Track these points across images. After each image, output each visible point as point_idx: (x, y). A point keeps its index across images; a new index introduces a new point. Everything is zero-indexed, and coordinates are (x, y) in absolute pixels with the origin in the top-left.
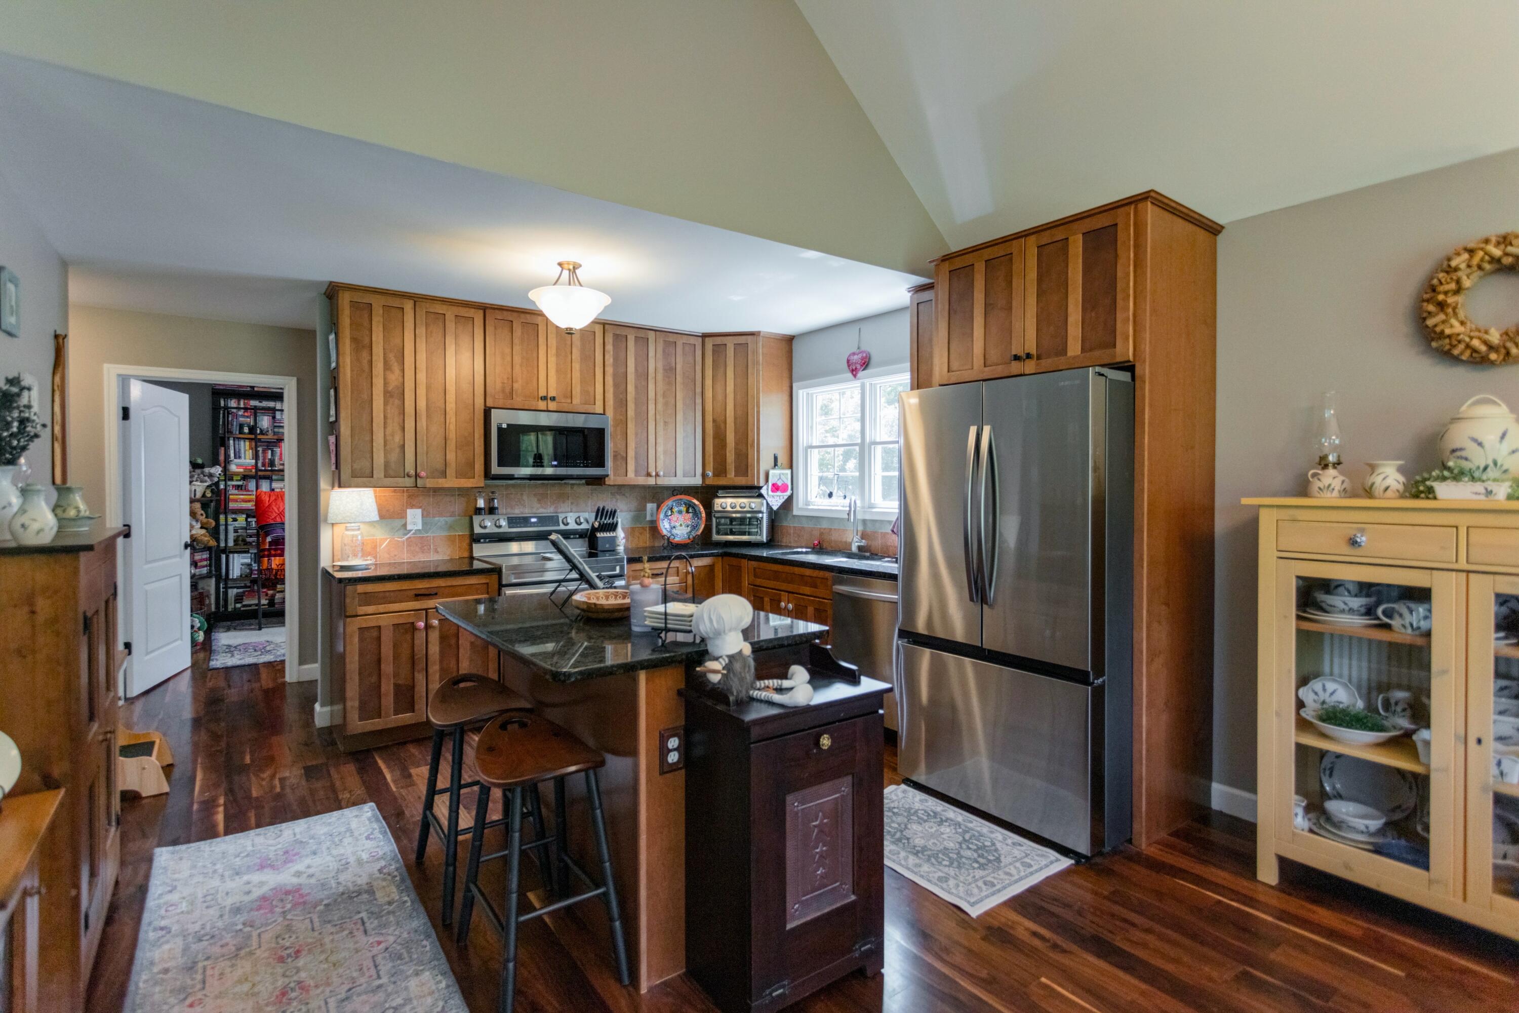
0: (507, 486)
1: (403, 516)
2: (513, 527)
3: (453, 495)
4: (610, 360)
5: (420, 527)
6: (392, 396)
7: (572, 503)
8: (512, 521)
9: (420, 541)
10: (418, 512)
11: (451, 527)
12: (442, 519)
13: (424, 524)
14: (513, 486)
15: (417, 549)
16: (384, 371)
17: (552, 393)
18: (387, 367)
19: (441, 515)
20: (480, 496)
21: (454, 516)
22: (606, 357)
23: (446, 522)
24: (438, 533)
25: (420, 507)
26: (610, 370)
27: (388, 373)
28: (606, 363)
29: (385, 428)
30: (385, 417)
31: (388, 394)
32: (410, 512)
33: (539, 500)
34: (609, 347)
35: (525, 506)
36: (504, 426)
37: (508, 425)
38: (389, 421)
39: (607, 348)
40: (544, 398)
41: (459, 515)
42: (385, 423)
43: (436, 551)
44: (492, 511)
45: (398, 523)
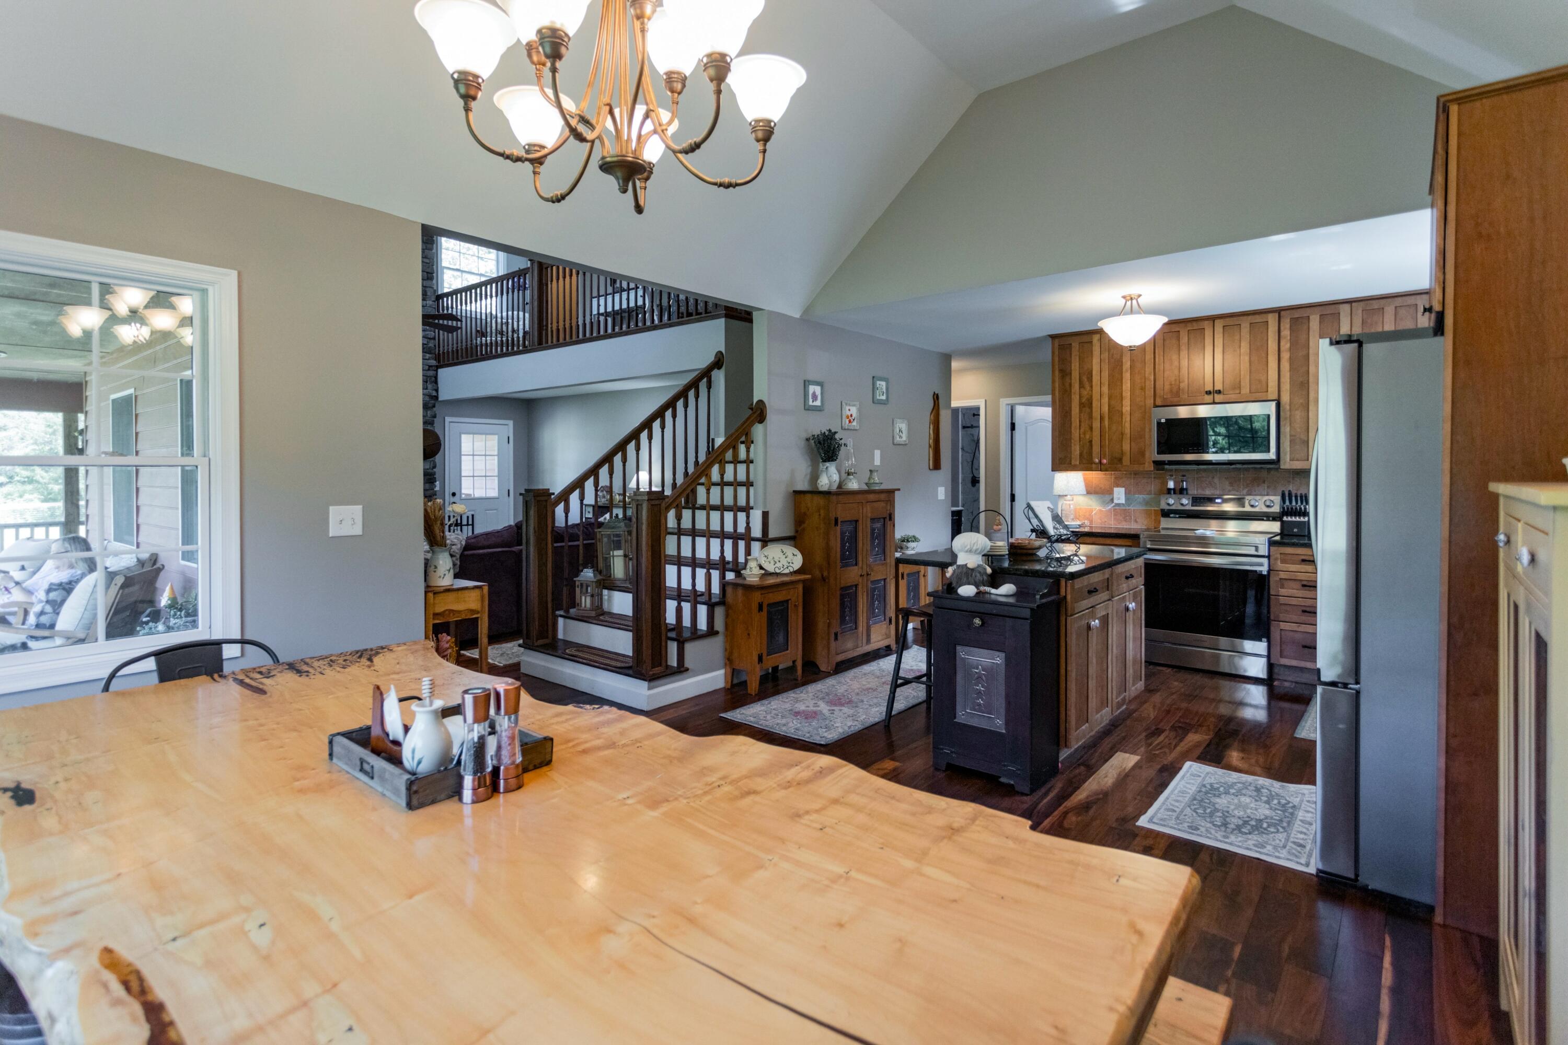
0: (1199, 471)
1: (1111, 492)
2: (1196, 506)
3: (1149, 478)
4: (1286, 345)
5: (1123, 502)
6: (1084, 407)
7: (1268, 487)
8: (1196, 500)
9: (1121, 512)
10: (1122, 490)
11: (1147, 503)
12: (1141, 496)
13: (1127, 499)
14: (1205, 470)
15: (1121, 518)
16: (1080, 388)
17: (1218, 387)
18: (1081, 386)
19: (1140, 493)
20: (1171, 479)
21: (1151, 494)
22: (1282, 344)
23: (1144, 499)
24: (1137, 507)
25: (1123, 487)
26: (1285, 356)
27: (1082, 390)
28: (1282, 349)
29: (1080, 429)
30: (1080, 421)
31: (1082, 405)
32: (1116, 490)
33: (1231, 484)
34: (1286, 333)
35: (1216, 488)
36: (1163, 421)
37: (1166, 420)
38: (1083, 424)
39: (1282, 334)
40: (1208, 393)
41: (1155, 494)
42: (1080, 426)
43: (1136, 521)
44: (1182, 491)
45: (1108, 498)
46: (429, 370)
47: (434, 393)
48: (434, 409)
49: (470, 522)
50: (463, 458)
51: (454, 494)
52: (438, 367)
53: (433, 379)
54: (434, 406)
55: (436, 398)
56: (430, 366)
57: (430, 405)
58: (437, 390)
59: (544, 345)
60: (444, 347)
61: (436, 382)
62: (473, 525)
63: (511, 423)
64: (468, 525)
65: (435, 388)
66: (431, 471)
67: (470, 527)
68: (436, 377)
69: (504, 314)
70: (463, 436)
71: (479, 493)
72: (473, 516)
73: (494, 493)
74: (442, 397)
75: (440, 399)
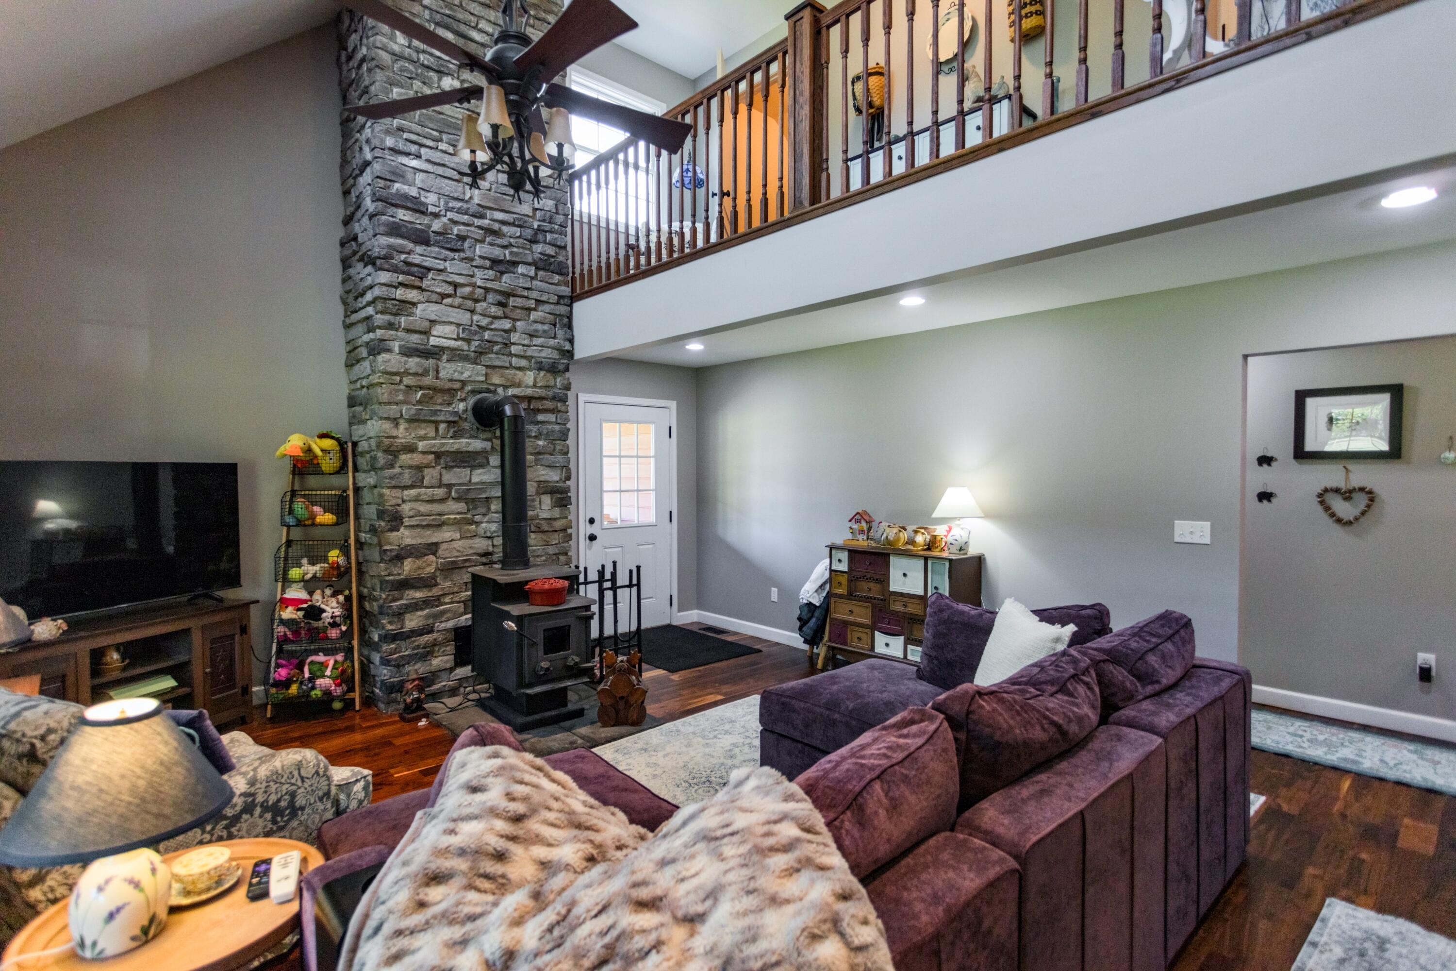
46: (558, 303)
47: (567, 346)
48: (567, 375)
49: (635, 581)
50: (605, 460)
51: (592, 521)
52: (574, 298)
53: (566, 320)
54: (567, 369)
55: (570, 354)
56: (560, 297)
57: (561, 367)
58: (571, 341)
59: (824, 202)
60: (582, 264)
61: (570, 326)
62: (638, 585)
63: (673, 405)
64: (630, 586)
65: (568, 336)
66: (561, 484)
67: (635, 589)
68: (570, 317)
69: (665, 227)
70: (605, 425)
71: (634, 517)
72: (638, 568)
73: (650, 517)
74: (581, 351)
75: (577, 356)
